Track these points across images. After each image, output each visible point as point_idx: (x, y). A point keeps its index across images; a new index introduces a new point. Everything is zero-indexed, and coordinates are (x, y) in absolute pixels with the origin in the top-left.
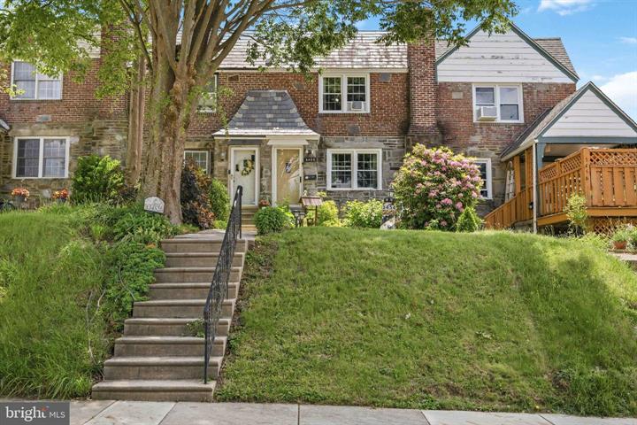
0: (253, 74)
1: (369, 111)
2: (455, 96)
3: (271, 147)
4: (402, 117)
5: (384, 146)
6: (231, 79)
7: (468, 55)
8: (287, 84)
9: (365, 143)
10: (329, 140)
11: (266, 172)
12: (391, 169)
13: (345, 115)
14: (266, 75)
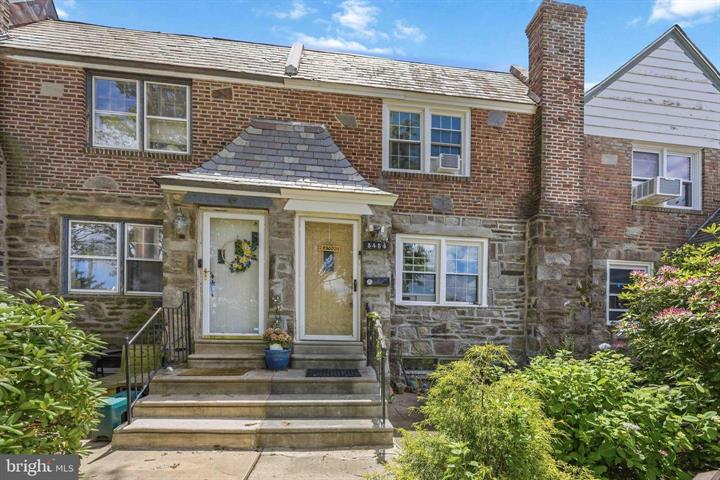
0: (260, 89)
1: (468, 174)
2: (607, 160)
3: (292, 215)
4: (524, 188)
5: (492, 235)
6: (218, 94)
7: (628, 95)
8: (325, 114)
9: (460, 227)
10: (399, 218)
11: (282, 267)
12: (503, 273)
13: (427, 177)
14: (286, 93)
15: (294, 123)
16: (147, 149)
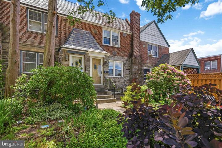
1: (119, 47)
3: (89, 57)
5: (124, 61)
6: (65, 20)
8: (90, 29)
9: (118, 59)
11: (88, 68)
12: (126, 69)
13: (112, 47)
14: (81, 23)
15: (83, 31)
16: (44, 32)
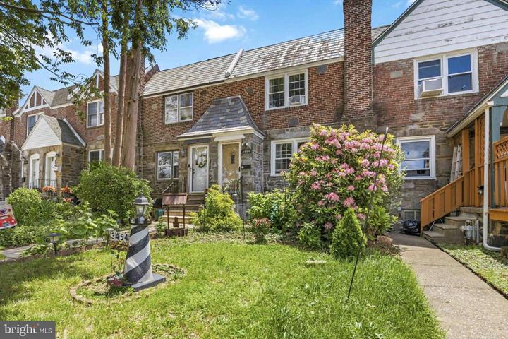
0: (216, 86)
3: (217, 143)
4: (338, 104)
8: (241, 91)
10: (273, 133)
13: (287, 109)
14: (225, 85)
15: (228, 98)
16: (181, 121)
